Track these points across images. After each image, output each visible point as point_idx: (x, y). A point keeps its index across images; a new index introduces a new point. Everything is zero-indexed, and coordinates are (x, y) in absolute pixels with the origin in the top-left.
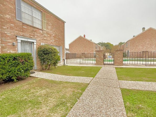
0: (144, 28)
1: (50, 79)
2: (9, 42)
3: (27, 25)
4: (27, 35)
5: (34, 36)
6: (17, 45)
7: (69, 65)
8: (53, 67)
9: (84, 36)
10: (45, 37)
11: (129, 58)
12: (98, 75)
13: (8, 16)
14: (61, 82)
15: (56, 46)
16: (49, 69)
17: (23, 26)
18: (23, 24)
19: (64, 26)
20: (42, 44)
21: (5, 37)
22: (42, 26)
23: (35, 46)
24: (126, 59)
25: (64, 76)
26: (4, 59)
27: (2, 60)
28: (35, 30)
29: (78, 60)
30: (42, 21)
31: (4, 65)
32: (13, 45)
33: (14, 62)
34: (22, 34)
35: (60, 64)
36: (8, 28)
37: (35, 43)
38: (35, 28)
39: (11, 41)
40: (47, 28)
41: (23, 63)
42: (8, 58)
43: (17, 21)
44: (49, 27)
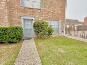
3: (28, 8)
4: (28, 14)
5: (33, 15)
6: (21, 22)
10: (43, 14)
13: (16, 6)
17: (25, 9)
34: (24, 15)
36: (16, 13)
39: (18, 20)
40: (45, 7)
43: (21, 7)
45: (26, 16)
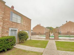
0: (67, 21)
1: (23, 49)
2: (5, 31)
3: (14, 23)
4: (14, 27)
5: (17, 27)
6: (9, 32)
7: (32, 39)
8: (25, 41)
9: (40, 24)
10: (22, 27)
11: (61, 35)
12: (47, 47)
14: (29, 51)
15: (27, 31)
16: (23, 42)
17: (12, 23)
18: (13, 22)
19: (31, 22)
20: (21, 30)
21: (4, 29)
22: (21, 22)
23: (17, 32)
24: (60, 35)
25: (30, 47)
26: (2, 41)
27: (1, 41)
28: (18, 24)
29: (37, 36)
30: (21, 20)
31: (2, 44)
32: (7, 32)
33: (7, 41)
35: (29, 39)
36: (6, 25)
37: (17, 30)
38: (18, 23)
39: (6, 30)
40: (23, 23)
41: (11, 41)
42: (4, 40)
44: (24, 23)
45: (12, 28)
